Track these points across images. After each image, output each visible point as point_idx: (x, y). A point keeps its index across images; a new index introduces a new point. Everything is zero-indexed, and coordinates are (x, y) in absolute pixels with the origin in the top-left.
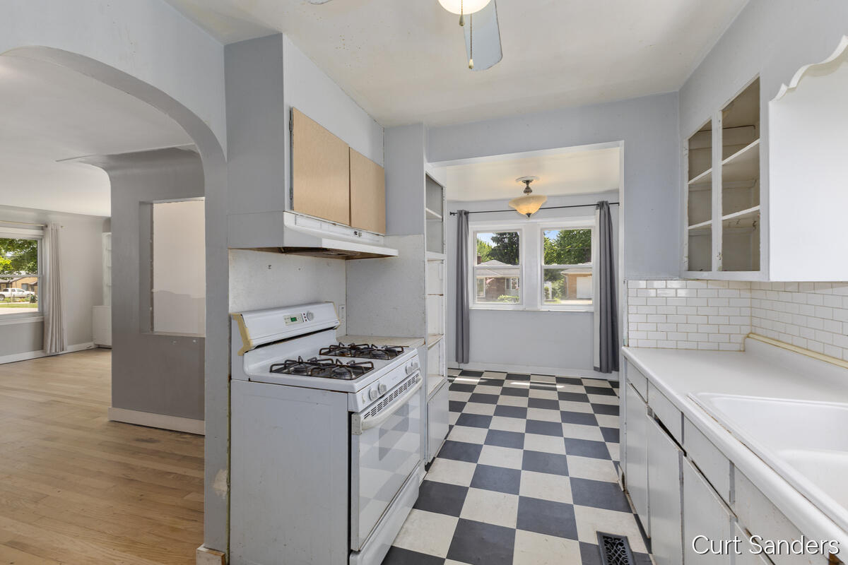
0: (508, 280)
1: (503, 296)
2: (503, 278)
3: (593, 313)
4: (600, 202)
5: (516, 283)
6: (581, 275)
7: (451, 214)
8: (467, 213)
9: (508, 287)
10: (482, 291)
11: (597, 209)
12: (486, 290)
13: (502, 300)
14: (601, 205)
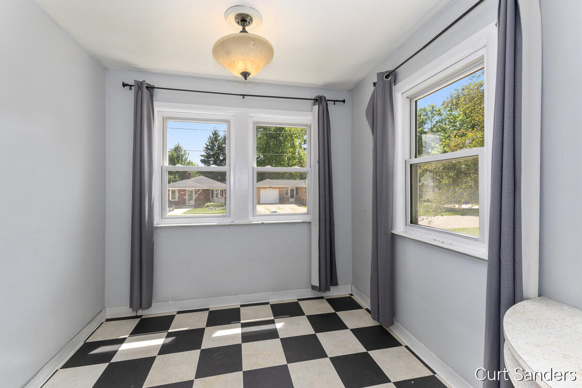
0: (213, 191)
1: (208, 204)
2: (208, 190)
3: (310, 223)
4: (318, 97)
5: (218, 194)
6: (263, 188)
7: (124, 85)
8: (150, 88)
9: (212, 197)
10: (192, 200)
11: (314, 104)
12: (195, 199)
13: (208, 206)
14: (318, 100)
